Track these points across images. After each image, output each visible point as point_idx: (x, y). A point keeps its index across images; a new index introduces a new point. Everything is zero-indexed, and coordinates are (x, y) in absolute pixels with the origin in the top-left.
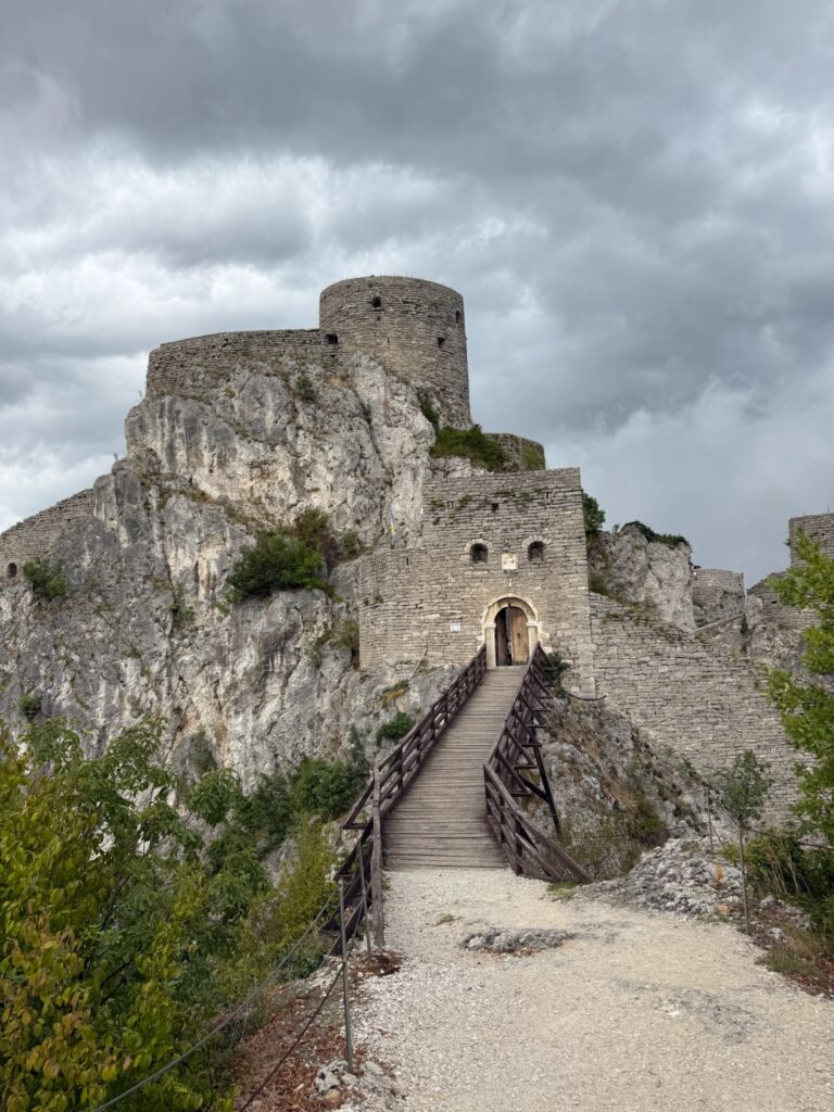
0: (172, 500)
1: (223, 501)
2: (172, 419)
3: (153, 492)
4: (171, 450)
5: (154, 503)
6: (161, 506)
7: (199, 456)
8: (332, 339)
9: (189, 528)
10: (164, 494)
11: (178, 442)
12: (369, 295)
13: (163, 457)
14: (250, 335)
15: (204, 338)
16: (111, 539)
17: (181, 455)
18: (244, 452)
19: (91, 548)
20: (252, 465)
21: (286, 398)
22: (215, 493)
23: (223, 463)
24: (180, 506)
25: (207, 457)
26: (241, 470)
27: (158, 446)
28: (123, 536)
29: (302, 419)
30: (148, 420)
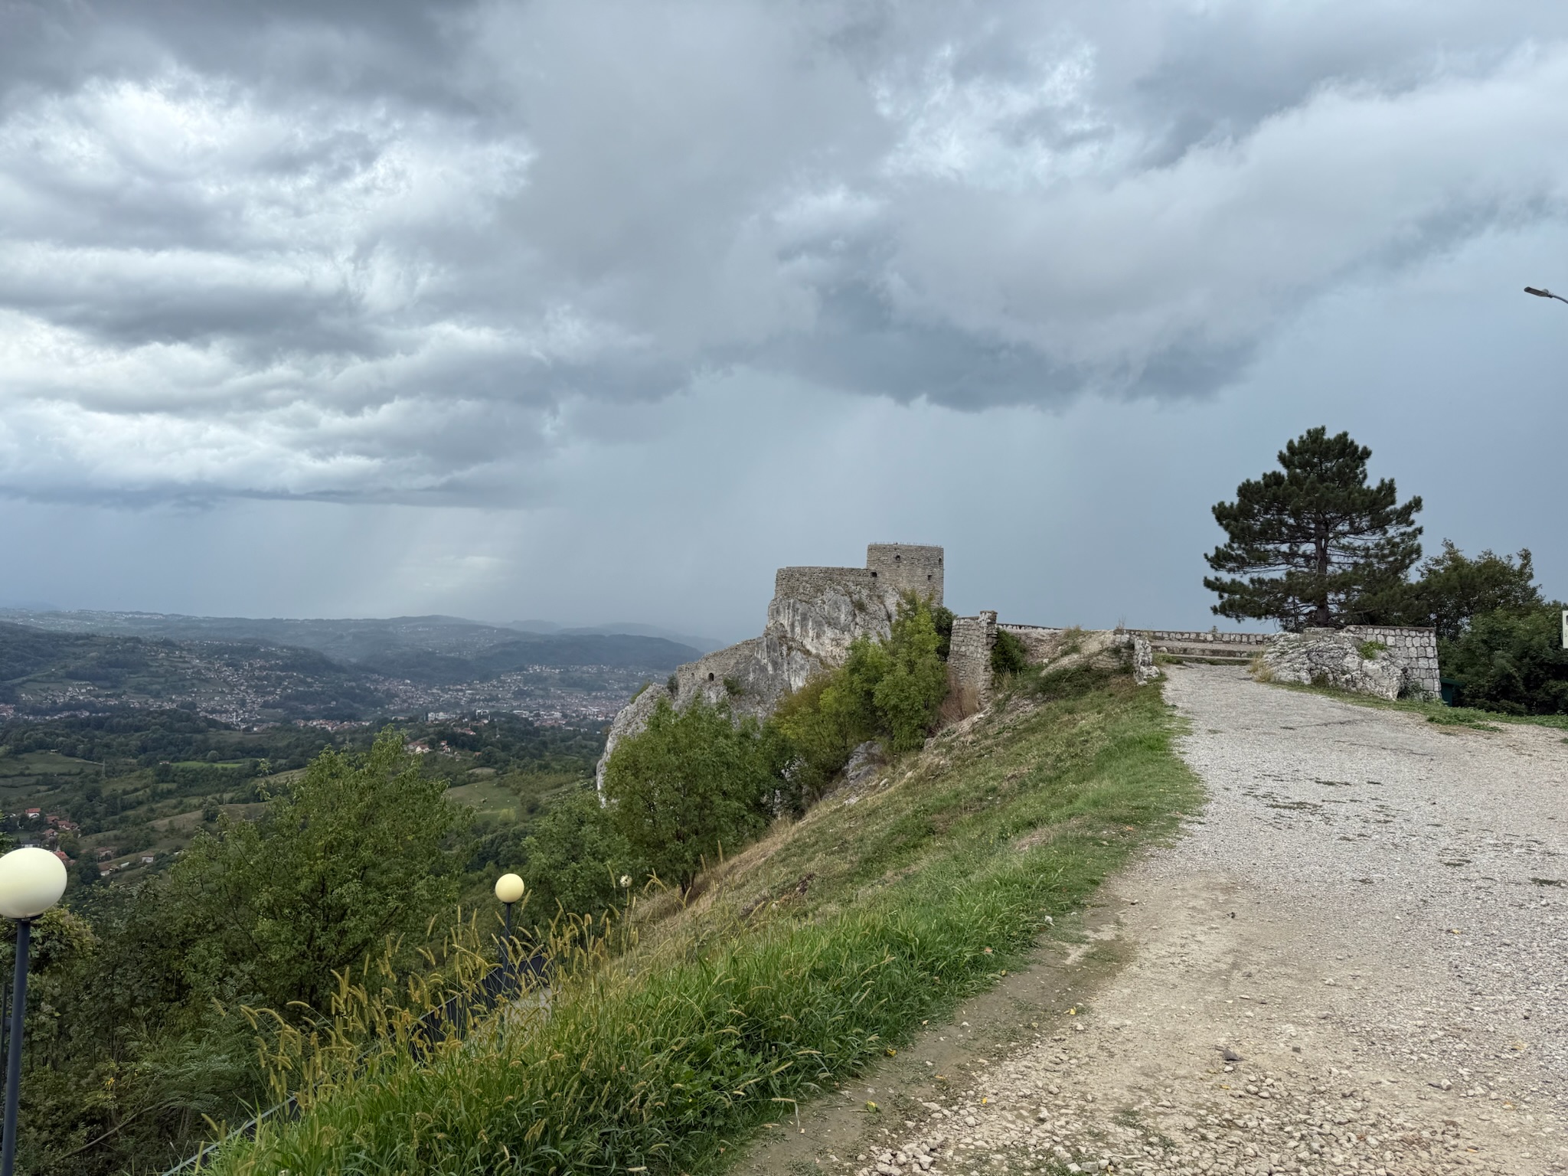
0: (794, 653)
1: (818, 656)
2: (794, 611)
3: (785, 648)
4: (793, 626)
5: (785, 653)
6: (788, 655)
7: (807, 632)
8: (874, 574)
9: (802, 668)
10: (790, 649)
11: (797, 623)
12: (894, 554)
13: (788, 629)
14: (833, 569)
15: (810, 568)
16: (763, 669)
17: (798, 630)
18: (829, 633)
19: (754, 671)
20: (833, 640)
21: (851, 608)
22: (814, 651)
23: (818, 636)
24: (798, 656)
25: (811, 633)
26: (827, 641)
27: (785, 623)
28: (770, 668)
29: (858, 620)
30: (781, 609)
